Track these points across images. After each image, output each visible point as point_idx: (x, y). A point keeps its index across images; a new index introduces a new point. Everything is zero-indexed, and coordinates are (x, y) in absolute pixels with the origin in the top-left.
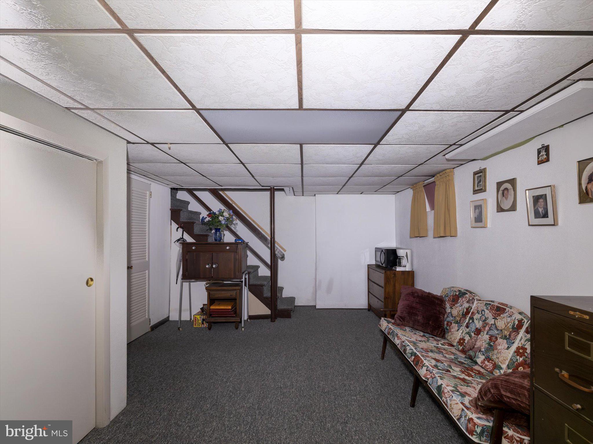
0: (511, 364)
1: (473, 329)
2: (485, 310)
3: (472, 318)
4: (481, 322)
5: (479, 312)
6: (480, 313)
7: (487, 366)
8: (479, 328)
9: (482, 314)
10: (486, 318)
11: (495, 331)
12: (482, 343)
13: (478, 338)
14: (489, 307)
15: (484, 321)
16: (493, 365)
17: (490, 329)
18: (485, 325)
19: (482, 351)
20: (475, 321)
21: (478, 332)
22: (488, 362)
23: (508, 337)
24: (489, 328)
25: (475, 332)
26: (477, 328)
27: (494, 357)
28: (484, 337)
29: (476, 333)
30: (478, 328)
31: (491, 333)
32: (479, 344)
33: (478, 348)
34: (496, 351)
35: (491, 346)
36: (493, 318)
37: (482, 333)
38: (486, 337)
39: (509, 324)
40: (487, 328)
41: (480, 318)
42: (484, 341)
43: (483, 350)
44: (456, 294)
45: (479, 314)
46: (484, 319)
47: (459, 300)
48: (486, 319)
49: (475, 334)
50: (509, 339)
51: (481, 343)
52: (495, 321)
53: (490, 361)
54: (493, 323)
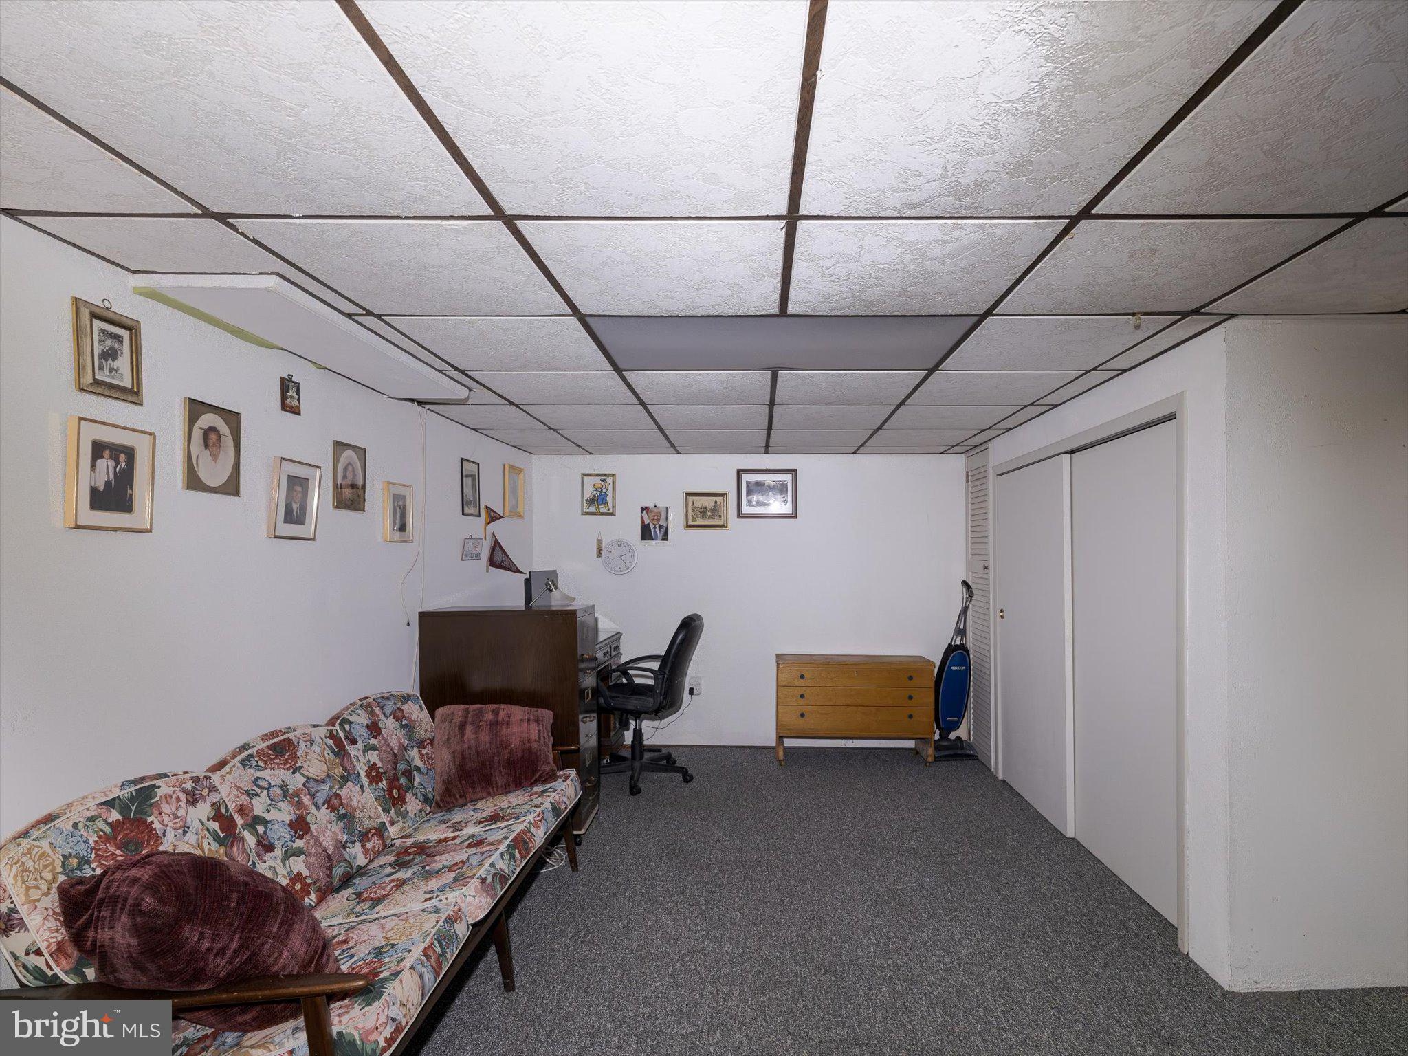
0: (385, 805)
1: (287, 836)
2: (259, 774)
3: (254, 822)
4: (281, 804)
5: (252, 792)
6: (258, 790)
7: (374, 847)
8: (294, 818)
9: (265, 789)
10: (281, 787)
11: (323, 788)
12: (331, 830)
13: (315, 834)
14: (257, 762)
15: (285, 797)
16: (377, 835)
17: (313, 796)
18: (297, 799)
19: (346, 842)
20: (268, 817)
21: (300, 826)
22: (369, 841)
23: (345, 774)
24: (309, 794)
25: (296, 833)
26: (291, 825)
27: (367, 824)
28: (321, 818)
29: (301, 833)
30: (291, 821)
31: (321, 798)
32: (329, 839)
33: (336, 847)
34: (358, 814)
35: (344, 816)
36: (294, 773)
37: (309, 819)
38: (324, 815)
39: (326, 755)
40: (306, 800)
41: (272, 800)
42: (329, 826)
43: (345, 837)
44: (111, 825)
45: (257, 795)
46: (279, 791)
47: (157, 825)
48: (284, 787)
49: (301, 838)
50: (349, 775)
51: (329, 833)
52: (302, 775)
53: (370, 836)
54: (305, 780)
